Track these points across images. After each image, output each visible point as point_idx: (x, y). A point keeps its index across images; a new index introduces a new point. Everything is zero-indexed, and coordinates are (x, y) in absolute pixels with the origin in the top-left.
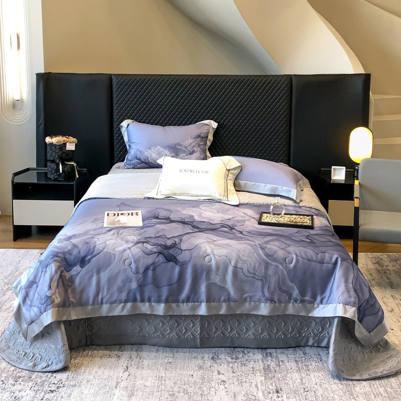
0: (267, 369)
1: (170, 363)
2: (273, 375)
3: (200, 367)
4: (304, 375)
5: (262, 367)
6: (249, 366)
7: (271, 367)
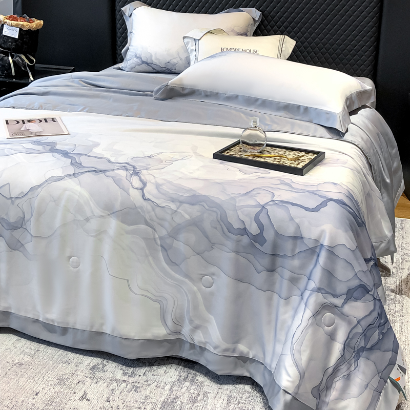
0: (169, 404)
6: (143, 392)
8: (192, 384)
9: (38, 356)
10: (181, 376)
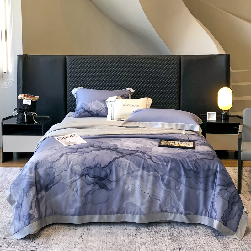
0: (172, 235)
2: (176, 239)
3: (129, 235)
4: (196, 239)
5: (168, 234)
6: (160, 233)
7: (175, 234)
10: (169, 227)
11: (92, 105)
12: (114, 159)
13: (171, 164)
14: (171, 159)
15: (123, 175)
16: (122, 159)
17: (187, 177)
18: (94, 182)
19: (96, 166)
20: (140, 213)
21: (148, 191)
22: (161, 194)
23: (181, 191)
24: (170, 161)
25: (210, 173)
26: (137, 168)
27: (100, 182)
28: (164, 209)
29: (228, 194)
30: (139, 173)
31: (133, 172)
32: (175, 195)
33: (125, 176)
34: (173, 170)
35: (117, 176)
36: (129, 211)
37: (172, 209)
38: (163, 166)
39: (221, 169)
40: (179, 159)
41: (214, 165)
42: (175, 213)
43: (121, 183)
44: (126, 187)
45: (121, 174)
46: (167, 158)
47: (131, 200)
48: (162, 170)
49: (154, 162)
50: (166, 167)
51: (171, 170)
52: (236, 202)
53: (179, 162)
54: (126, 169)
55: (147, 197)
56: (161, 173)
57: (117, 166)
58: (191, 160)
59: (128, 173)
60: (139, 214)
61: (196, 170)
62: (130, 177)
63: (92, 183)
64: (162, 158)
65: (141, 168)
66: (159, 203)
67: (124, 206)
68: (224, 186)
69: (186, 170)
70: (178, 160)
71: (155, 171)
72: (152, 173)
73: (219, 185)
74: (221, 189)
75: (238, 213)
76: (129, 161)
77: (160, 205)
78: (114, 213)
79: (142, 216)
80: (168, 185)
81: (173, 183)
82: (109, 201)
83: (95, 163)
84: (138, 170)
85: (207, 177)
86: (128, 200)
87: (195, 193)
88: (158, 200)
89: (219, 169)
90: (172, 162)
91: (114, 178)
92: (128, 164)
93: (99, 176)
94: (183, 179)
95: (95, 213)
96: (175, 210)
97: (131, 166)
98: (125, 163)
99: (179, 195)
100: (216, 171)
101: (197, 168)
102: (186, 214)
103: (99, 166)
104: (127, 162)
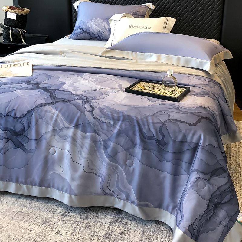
1: (21, 213)
6: (92, 229)
8: (120, 224)
9: (31, 207)
10: (114, 219)
11: (92, 24)
12: (36, 107)
13: (121, 123)
14: (124, 116)
15: (46, 133)
16: (49, 108)
17: (145, 147)
18: (6, 137)
19: (9, 114)
20: (70, 191)
21: (82, 161)
22: (103, 168)
23: (134, 169)
24: (121, 119)
25: (186, 147)
26: (67, 124)
27: (14, 138)
28: (107, 191)
29: (211, 187)
30: (70, 132)
31: (61, 130)
32: (124, 173)
33: (49, 135)
34: (123, 135)
35: (38, 132)
36: (56, 185)
37: (120, 194)
38: (107, 126)
39: (207, 143)
40: (137, 118)
41: (194, 135)
42: (124, 200)
43: (44, 143)
44: (51, 150)
45: (43, 131)
46: (118, 112)
47: (58, 170)
48: (105, 132)
49: (95, 118)
50: (112, 128)
51: (119, 133)
52: (225, 203)
53: (135, 121)
54: (51, 124)
55: (81, 171)
56: (104, 137)
57: (38, 117)
58: (156, 120)
59: (54, 131)
60: (68, 192)
61: (161, 138)
62: (57, 137)
63: (3, 138)
64: (109, 113)
65: (73, 125)
66: (99, 181)
67: (49, 177)
68: (205, 173)
69: (144, 137)
70: (135, 118)
71: (95, 132)
72: (89, 134)
73: (197, 171)
74: (197, 178)
75: (225, 222)
76: (57, 112)
77: (102, 184)
78: (35, 185)
79: (73, 197)
80: (113, 157)
81: (121, 155)
82: (27, 166)
83: (8, 110)
84: (69, 128)
85: (178, 154)
86: (53, 169)
87: (157, 176)
88: (99, 176)
89: (201, 143)
90: (123, 121)
91: (33, 134)
92: (55, 117)
93: (13, 129)
94: (138, 151)
95: (11, 180)
96: (124, 196)
97: (58, 120)
98: (51, 114)
99: (130, 175)
100: (197, 145)
101: (163, 136)
102: (139, 206)
103: (13, 115)
104: (54, 114)
